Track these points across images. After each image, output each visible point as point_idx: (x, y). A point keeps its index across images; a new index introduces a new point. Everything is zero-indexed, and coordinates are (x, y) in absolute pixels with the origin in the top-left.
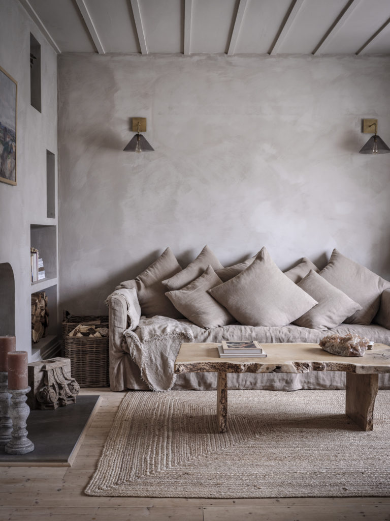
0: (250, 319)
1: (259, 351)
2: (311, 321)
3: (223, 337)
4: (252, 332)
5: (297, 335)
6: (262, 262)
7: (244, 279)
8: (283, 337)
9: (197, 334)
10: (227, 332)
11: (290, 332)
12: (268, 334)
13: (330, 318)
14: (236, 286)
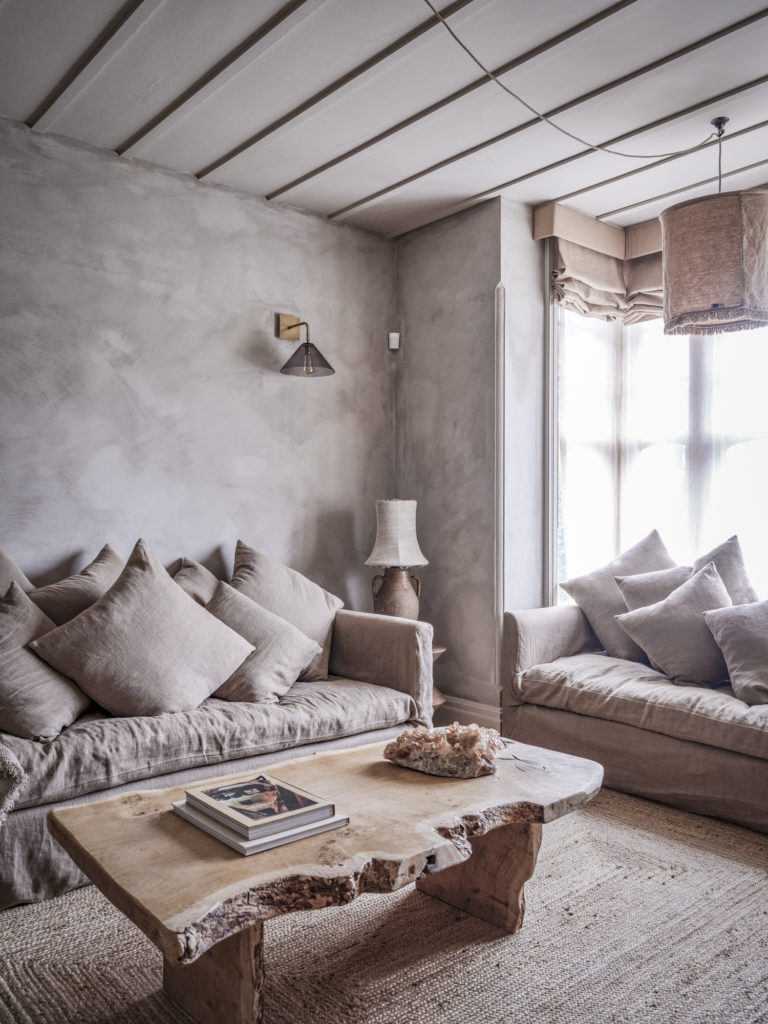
0: (140, 700)
1: (328, 812)
2: (250, 687)
3: (96, 757)
4: (156, 731)
5: (248, 724)
6: (147, 573)
7: (120, 612)
8: (223, 732)
9: (30, 762)
10: (102, 740)
11: (231, 719)
12: (192, 731)
13: (280, 675)
14: (103, 629)
